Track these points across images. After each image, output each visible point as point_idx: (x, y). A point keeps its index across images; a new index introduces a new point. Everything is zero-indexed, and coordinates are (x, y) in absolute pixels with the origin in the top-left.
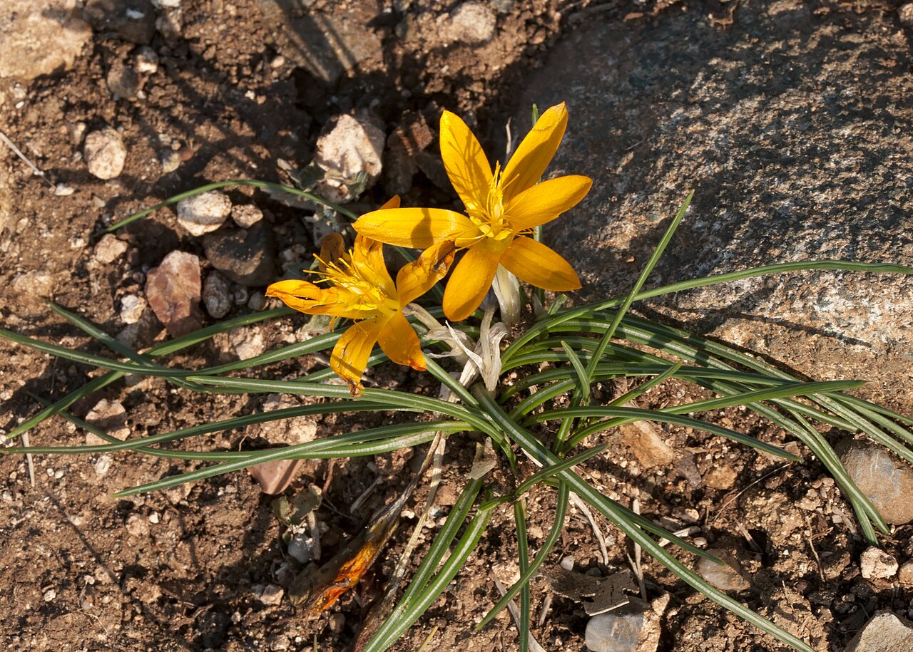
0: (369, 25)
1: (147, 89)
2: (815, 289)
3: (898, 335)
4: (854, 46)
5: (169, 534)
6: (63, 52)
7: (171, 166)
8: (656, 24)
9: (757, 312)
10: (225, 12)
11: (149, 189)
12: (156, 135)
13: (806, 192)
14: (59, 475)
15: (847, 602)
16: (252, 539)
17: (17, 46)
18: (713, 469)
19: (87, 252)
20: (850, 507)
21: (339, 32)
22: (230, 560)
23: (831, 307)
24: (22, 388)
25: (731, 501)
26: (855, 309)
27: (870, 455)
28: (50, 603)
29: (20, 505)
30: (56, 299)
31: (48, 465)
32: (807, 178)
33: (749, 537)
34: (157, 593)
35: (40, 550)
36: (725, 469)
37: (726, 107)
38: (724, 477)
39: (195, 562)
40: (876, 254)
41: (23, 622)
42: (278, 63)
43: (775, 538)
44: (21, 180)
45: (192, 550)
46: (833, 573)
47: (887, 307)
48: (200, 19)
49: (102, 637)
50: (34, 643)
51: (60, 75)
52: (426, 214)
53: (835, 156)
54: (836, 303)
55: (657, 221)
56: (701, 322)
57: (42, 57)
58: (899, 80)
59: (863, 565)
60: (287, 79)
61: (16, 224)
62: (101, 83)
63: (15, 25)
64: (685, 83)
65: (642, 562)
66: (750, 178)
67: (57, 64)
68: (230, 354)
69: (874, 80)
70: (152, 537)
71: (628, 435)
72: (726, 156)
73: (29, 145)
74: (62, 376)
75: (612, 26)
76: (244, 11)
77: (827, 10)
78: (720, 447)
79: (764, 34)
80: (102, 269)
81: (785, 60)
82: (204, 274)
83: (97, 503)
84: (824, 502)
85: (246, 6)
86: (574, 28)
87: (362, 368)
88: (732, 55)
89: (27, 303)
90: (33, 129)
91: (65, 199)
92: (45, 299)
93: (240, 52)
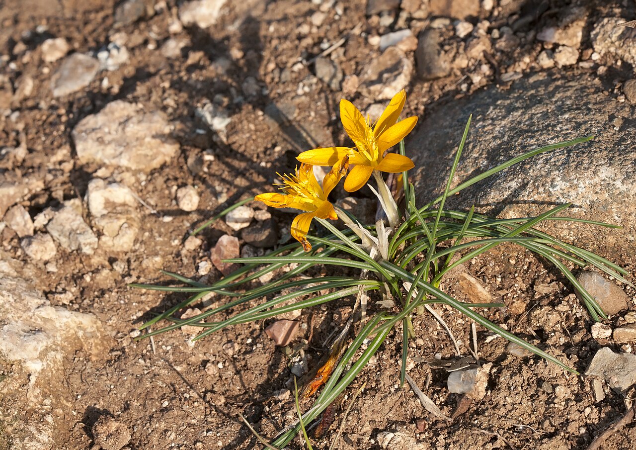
0: (324, 127)
1: (209, 167)
2: (549, 180)
3: (595, 198)
4: (571, 86)
5: (229, 373)
6: (165, 155)
7: (222, 199)
8: (471, 98)
9: (521, 198)
10: (249, 128)
11: (212, 213)
12: (214, 188)
13: (544, 141)
14: (169, 348)
15: (585, 351)
16: (272, 368)
17: (141, 154)
18: (513, 302)
19: (181, 247)
20: (586, 308)
21: (308, 131)
22: (261, 381)
23: (558, 188)
24: (148, 312)
25: (524, 318)
26: (571, 187)
27: (591, 275)
28: (166, 408)
29: (149, 365)
30: (167, 269)
31: (163, 344)
32: (545, 136)
33: (534, 334)
34: (223, 400)
35: (160, 383)
36: (519, 302)
37: (504, 117)
38: (519, 306)
39: (243, 385)
40: (580, 159)
41: (151, 417)
42: (278, 149)
43: (546, 328)
44: (144, 215)
45: (241, 378)
46: (577, 338)
47: (587, 183)
48: (236, 133)
49: (194, 421)
50: (157, 425)
51: (163, 166)
52: (335, 150)
53: (560, 125)
54: (561, 185)
55: (470, 172)
56: (493, 210)
57: (153, 160)
58: (595, 96)
59: (592, 331)
60: (283, 155)
61: (143, 236)
62: (185, 167)
63: (138, 143)
64: (484, 113)
65: (478, 352)
66: (516, 141)
67: (162, 162)
68: (256, 282)
69: (582, 97)
70: (220, 377)
71: (465, 287)
72: (503, 136)
73: (149, 200)
74: (169, 304)
75: (449, 104)
76: (259, 127)
77: (559, 76)
78: (516, 291)
79: (526, 89)
80: (189, 254)
81: (536, 96)
82: (242, 246)
83: (190, 361)
84: (571, 307)
85: (260, 124)
86: (431, 112)
87: (307, 230)
88: (508, 98)
89: (150, 272)
90: (151, 193)
91: (168, 223)
92: (159, 269)
93: (258, 147)
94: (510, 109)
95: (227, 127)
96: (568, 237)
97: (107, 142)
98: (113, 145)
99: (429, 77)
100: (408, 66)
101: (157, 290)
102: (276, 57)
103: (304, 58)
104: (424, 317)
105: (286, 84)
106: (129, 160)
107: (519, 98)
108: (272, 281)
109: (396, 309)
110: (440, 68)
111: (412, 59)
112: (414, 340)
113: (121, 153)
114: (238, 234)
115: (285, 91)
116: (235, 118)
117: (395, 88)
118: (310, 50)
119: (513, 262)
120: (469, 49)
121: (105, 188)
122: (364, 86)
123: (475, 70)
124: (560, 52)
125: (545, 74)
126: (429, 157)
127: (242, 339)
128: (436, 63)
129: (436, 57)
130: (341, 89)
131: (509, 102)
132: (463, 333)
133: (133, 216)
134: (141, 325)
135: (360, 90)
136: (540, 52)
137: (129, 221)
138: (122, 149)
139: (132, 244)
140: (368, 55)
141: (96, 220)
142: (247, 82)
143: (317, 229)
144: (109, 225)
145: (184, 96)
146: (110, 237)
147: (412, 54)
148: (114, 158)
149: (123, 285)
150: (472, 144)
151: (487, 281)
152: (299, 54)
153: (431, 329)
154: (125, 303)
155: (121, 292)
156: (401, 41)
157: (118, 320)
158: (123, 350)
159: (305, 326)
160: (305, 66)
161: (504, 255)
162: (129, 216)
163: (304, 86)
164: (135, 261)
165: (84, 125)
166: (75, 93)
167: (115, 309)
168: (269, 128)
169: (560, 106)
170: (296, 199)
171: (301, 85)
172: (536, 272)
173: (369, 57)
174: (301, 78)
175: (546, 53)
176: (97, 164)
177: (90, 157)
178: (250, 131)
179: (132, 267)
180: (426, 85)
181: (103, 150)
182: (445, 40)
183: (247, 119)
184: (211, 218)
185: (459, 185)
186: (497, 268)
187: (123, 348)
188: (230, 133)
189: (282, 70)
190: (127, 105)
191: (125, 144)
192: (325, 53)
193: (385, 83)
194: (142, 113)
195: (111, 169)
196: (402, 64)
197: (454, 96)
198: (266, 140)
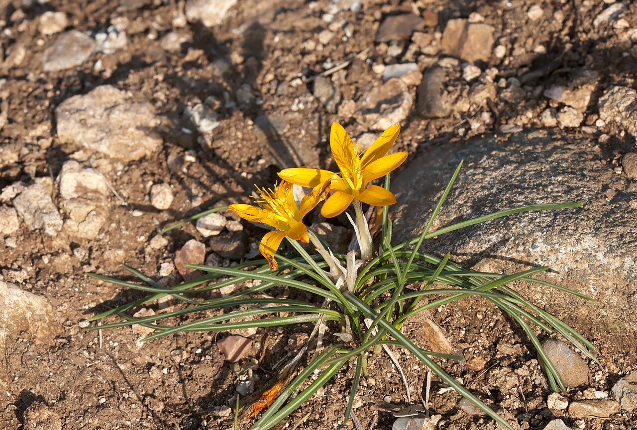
0: (312, 147)
1: (188, 168)
2: (530, 240)
3: (574, 266)
4: (570, 149)
5: (173, 380)
6: (146, 148)
7: (197, 203)
8: (467, 143)
9: (499, 253)
10: (236, 135)
11: (183, 215)
12: (190, 190)
13: (532, 200)
14: (116, 344)
15: (538, 419)
16: (218, 382)
17: (121, 143)
18: (474, 358)
19: (146, 244)
20: (546, 376)
21: (296, 148)
22: (203, 394)
23: (538, 249)
24: (101, 304)
25: (481, 375)
26: (552, 250)
27: (557, 344)
28: (102, 404)
29: (93, 358)
30: (127, 264)
31: (111, 340)
32: (534, 195)
33: (489, 394)
34: (162, 407)
35: (100, 379)
36: (479, 358)
37: (496, 169)
38: (479, 363)
39: (185, 395)
40: (565, 224)
41: (86, 411)
42: (261, 161)
43: (502, 390)
44: (115, 206)
45: (184, 387)
46: (532, 405)
47: (569, 249)
48: (222, 138)
49: (128, 423)
50: (90, 421)
51: (143, 159)
52: (319, 172)
53: (551, 187)
54: (541, 247)
55: (452, 218)
56: (469, 260)
57: (133, 151)
58: (593, 163)
59: (548, 401)
60: (266, 169)
61: (109, 226)
62: (164, 164)
63: (121, 131)
64: (476, 161)
65: (429, 401)
66: (504, 195)
67: (142, 155)
68: (216, 292)
69: (579, 162)
70: (163, 382)
71: (427, 333)
72: (492, 187)
73: (122, 191)
74: (124, 300)
75: (443, 146)
76: (247, 136)
77: (559, 137)
78: (478, 347)
79: (524, 144)
80: (153, 253)
81: (532, 153)
82: (208, 254)
83: (135, 361)
84: (532, 372)
85: (248, 133)
86: (424, 150)
87: (276, 249)
88: (504, 151)
89: (110, 265)
90: (125, 185)
91: (137, 217)
92: (120, 263)
93: (242, 157)
94: (504, 162)
95: (214, 130)
96: (540, 301)
97: (89, 125)
98: (95, 129)
99: (428, 115)
100: (408, 100)
101: (114, 284)
102: (276, 69)
103: (304, 75)
104: (380, 357)
105: (282, 97)
106: (109, 147)
107: (515, 151)
108: (232, 294)
109: (353, 344)
110: (441, 108)
111: (414, 94)
112: (366, 378)
113: (102, 139)
114: (207, 241)
115: (279, 104)
116: (224, 123)
117: (391, 121)
118: (311, 68)
119: (480, 317)
120: (473, 93)
121: (80, 171)
122: (360, 113)
123: (475, 116)
124: (565, 112)
125: (545, 132)
126: (414, 195)
127: (192, 348)
128: (437, 102)
129: (439, 96)
130: (336, 112)
131: (504, 154)
132: (417, 380)
133: (103, 204)
134: (91, 317)
135: (355, 116)
136: (544, 109)
137: (98, 209)
138: (104, 135)
139: (97, 233)
140: (370, 82)
141: (65, 202)
142: (242, 89)
143: (286, 249)
144: (77, 209)
145: (176, 92)
146: (76, 222)
147: (415, 88)
148: (94, 142)
149: (80, 272)
150: (459, 190)
151: (451, 331)
152: (300, 69)
153: (385, 371)
154: (80, 292)
155: (77, 279)
156: (405, 74)
157: (69, 307)
158: (69, 338)
159: (258, 345)
160: (303, 82)
161: (472, 308)
162: (99, 204)
163: (299, 102)
164: (97, 250)
165: (70, 104)
166: (66, 70)
167: (68, 296)
168: (256, 139)
169: (555, 167)
170: (270, 215)
171: (297, 100)
172: (502, 331)
173: (370, 85)
174: (298, 94)
175: (551, 111)
176: (76, 146)
177: (70, 137)
178: (236, 138)
179: (93, 256)
180: (423, 122)
181: (84, 132)
182: (450, 80)
183: (235, 126)
184: (182, 220)
185: (439, 229)
186: (463, 321)
187: (70, 337)
188: (216, 137)
189: (279, 82)
190: (117, 91)
191: (107, 130)
192: (327, 73)
193: (381, 114)
194: (130, 102)
195: (89, 154)
196: (402, 97)
197: (449, 139)
198: (251, 151)
